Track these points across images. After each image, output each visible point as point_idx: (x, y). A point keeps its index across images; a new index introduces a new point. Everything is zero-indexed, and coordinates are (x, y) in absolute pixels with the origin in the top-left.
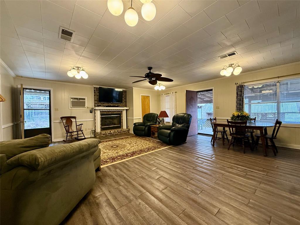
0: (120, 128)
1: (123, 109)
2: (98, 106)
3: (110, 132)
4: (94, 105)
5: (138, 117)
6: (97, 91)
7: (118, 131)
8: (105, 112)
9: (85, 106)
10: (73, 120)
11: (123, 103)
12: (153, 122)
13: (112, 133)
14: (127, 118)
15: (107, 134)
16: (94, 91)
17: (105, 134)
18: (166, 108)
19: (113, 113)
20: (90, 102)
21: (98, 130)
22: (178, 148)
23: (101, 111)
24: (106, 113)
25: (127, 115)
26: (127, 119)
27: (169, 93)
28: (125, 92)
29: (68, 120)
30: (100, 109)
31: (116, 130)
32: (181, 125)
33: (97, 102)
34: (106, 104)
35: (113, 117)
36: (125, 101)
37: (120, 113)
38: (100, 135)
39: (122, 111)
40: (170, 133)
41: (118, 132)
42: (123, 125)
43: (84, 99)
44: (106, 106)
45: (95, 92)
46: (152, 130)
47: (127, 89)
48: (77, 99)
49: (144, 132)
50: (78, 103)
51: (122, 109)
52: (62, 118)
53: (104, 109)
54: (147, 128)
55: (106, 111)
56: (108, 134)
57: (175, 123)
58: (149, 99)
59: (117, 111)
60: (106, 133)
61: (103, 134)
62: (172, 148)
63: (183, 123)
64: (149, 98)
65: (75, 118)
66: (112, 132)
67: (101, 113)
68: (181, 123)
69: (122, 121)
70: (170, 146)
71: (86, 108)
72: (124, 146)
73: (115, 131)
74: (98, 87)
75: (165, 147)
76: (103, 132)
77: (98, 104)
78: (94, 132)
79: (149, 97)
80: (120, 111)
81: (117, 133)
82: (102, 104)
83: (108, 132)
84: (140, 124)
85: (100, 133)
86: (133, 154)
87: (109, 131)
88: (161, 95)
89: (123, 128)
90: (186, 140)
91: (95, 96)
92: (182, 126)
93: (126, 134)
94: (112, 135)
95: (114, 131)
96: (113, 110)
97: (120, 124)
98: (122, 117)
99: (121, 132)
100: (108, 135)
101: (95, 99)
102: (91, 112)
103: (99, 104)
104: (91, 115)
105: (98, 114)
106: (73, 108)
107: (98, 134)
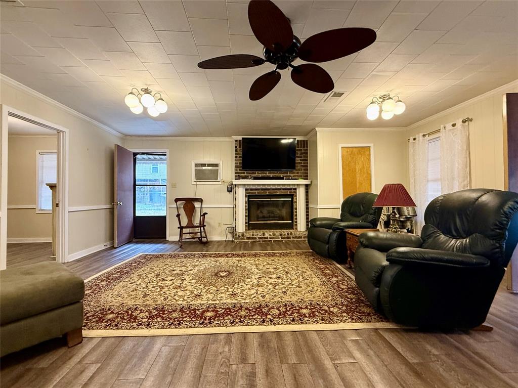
0: (292, 228)
1: (298, 185)
2: (242, 178)
3: (264, 234)
4: (236, 176)
5: (330, 204)
6: (240, 148)
7: (281, 235)
8: (256, 191)
9: (217, 179)
10: (197, 205)
11: (299, 170)
12: (364, 220)
13: (267, 238)
14: (307, 205)
15: (256, 238)
16: (236, 147)
17: (252, 238)
18: (430, 177)
19: (273, 193)
20: (227, 168)
21: (241, 227)
23: (246, 189)
24: (258, 193)
25: (307, 199)
26: (307, 208)
27: (439, 131)
28: (304, 143)
29: (189, 204)
30: (244, 185)
31: (277, 232)
33: (240, 170)
34: (258, 173)
35: (274, 202)
36: (303, 166)
37: (291, 194)
38: (242, 239)
39: (296, 189)
41: (282, 238)
42: (296, 222)
43: (217, 165)
44: (256, 178)
45: (236, 151)
46: (349, 243)
47: (309, 136)
50: (206, 173)
51: (294, 185)
52: (177, 200)
53: (253, 185)
54: (335, 236)
55: (258, 189)
56: (260, 238)
58: (369, 155)
59: (283, 189)
60: (253, 235)
61: (248, 238)
63: (467, 234)
64: (367, 153)
65: (201, 201)
66: (267, 235)
67: (246, 193)
69: (296, 212)
71: (220, 183)
73: (274, 234)
74: (240, 138)
76: (250, 233)
77: (241, 173)
78: (233, 230)
79: (370, 150)
80: (291, 189)
81: (280, 239)
82: (250, 173)
83: (258, 234)
85: (240, 234)
87: (262, 233)
88: (411, 140)
89: (297, 229)
91: (236, 157)
94: (266, 244)
95: (271, 234)
96: (274, 188)
97: (292, 220)
98: (296, 202)
99: (290, 238)
100: (258, 240)
101: (237, 163)
102: (228, 191)
103: (244, 173)
104: (230, 196)
105: (241, 194)
106: (198, 183)
107: (237, 236)
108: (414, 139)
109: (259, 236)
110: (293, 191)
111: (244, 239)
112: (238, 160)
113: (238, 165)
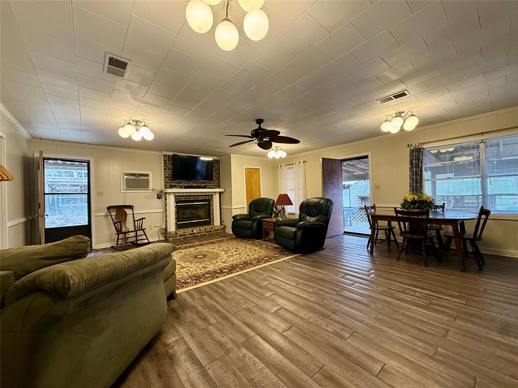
0: (210, 224)
1: (214, 192)
2: (171, 187)
3: (193, 231)
4: (165, 185)
5: (239, 205)
6: (169, 161)
7: (205, 230)
8: (183, 198)
9: (148, 188)
10: (128, 211)
11: (214, 181)
12: (266, 213)
13: (195, 234)
14: (220, 207)
15: (186, 235)
16: (165, 161)
17: (184, 235)
18: (289, 189)
19: (196, 198)
20: (157, 179)
21: (172, 228)
22: (309, 258)
23: (175, 196)
25: (220, 202)
26: (220, 209)
27: (293, 164)
28: (217, 162)
29: (120, 212)
30: (174, 193)
31: (202, 228)
32: (315, 218)
34: (184, 183)
35: (197, 206)
36: (217, 178)
37: (208, 199)
38: (175, 237)
39: (212, 195)
40: (295, 232)
41: (206, 232)
42: (213, 219)
43: (147, 175)
44: (185, 188)
45: (165, 164)
46: (264, 227)
47: (221, 158)
48: (135, 175)
49: (250, 231)
50: (137, 181)
51: (212, 192)
52: (109, 208)
53: (181, 193)
54: (255, 224)
55: (185, 196)
56: (189, 234)
57: (304, 215)
58: (259, 174)
59: (204, 195)
60: (184, 233)
61: (180, 236)
62: (300, 257)
63: (317, 215)
64: (258, 172)
65: (131, 207)
66: (195, 231)
67: (175, 199)
68: (314, 214)
69: (213, 212)
70: (295, 255)
71: (151, 191)
72: (217, 256)
73: (200, 230)
74: (171, 154)
75: (288, 256)
76: (181, 232)
77: (171, 183)
78: (165, 231)
79: (259, 171)
80: (209, 195)
81: (205, 233)
82: (178, 183)
83: (188, 231)
84: (243, 218)
85: (174, 233)
86: (232, 268)
87: (191, 230)
88: (279, 167)
89: (213, 224)
90: (323, 245)
91: (165, 169)
92: (317, 220)
93: (220, 234)
94: (195, 237)
95: (198, 230)
96: (197, 194)
97: (210, 218)
98: (213, 205)
99: (211, 231)
100: (188, 236)
101: (166, 174)
102: (158, 198)
103: (173, 183)
104: (160, 203)
105: (171, 201)
106: (128, 191)
107: (171, 235)
108: (281, 166)
109: (189, 233)
110: (210, 196)
111: (177, 237)
112: (167, 172)
113: (168, 176)
